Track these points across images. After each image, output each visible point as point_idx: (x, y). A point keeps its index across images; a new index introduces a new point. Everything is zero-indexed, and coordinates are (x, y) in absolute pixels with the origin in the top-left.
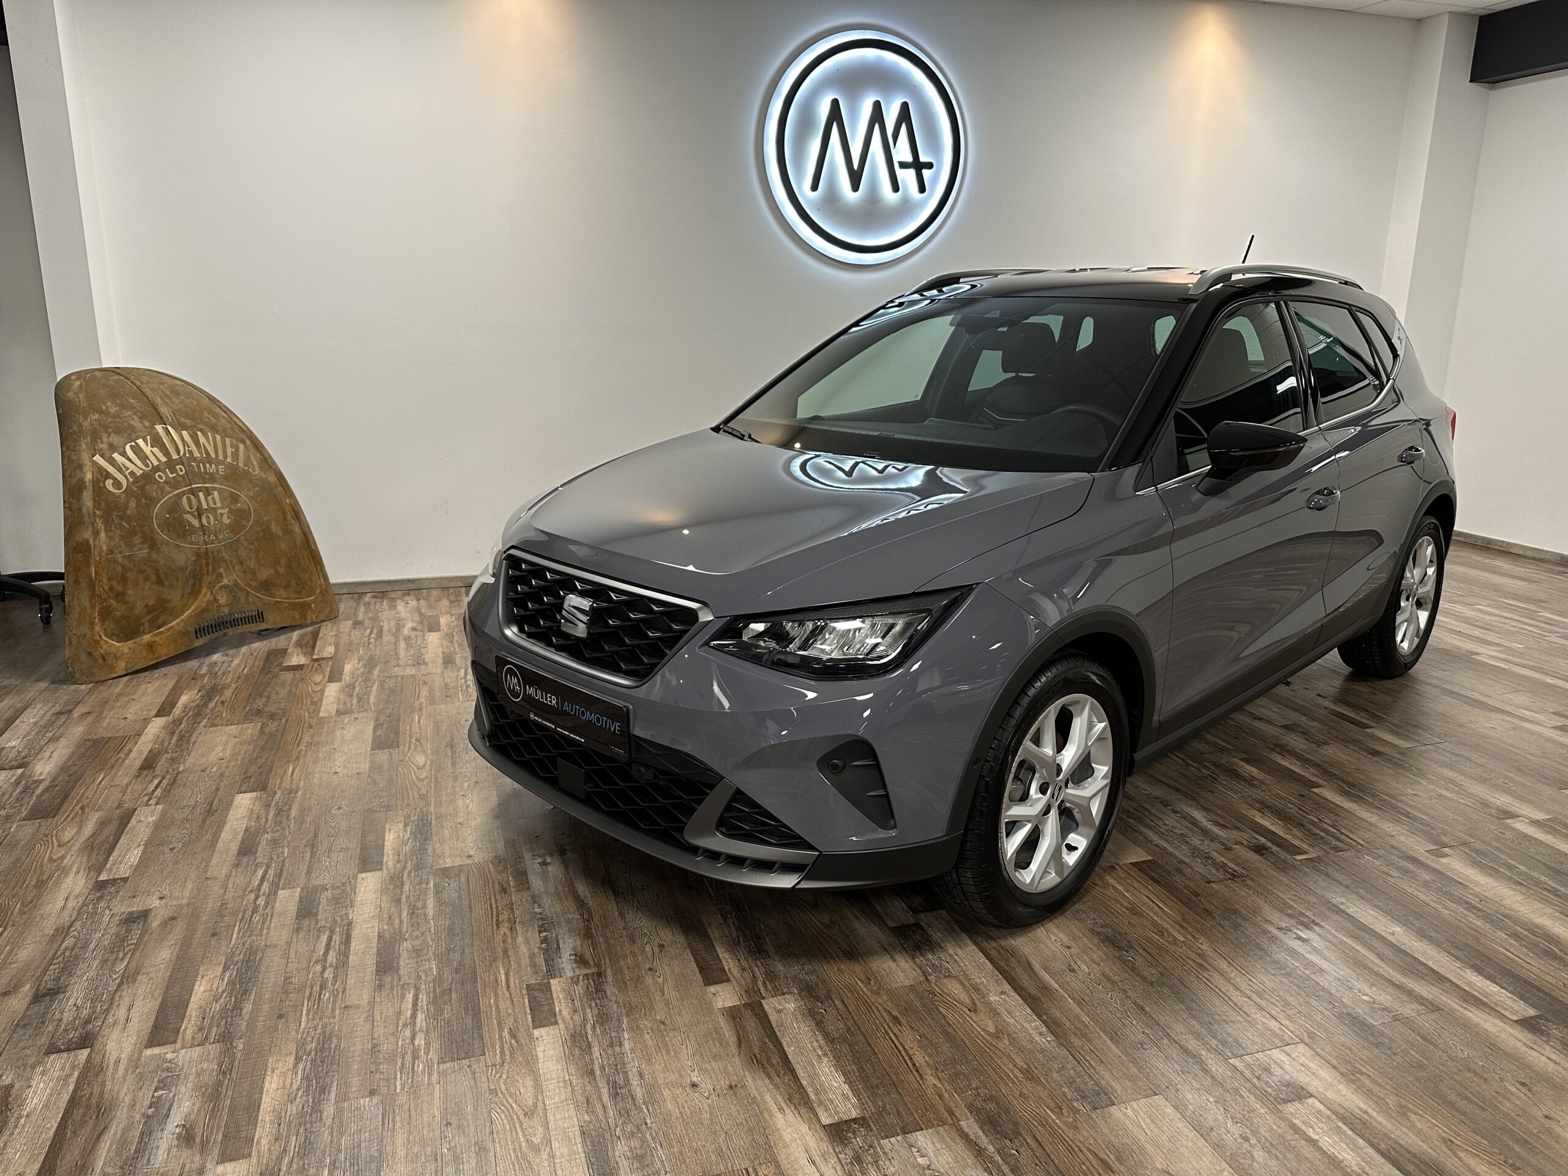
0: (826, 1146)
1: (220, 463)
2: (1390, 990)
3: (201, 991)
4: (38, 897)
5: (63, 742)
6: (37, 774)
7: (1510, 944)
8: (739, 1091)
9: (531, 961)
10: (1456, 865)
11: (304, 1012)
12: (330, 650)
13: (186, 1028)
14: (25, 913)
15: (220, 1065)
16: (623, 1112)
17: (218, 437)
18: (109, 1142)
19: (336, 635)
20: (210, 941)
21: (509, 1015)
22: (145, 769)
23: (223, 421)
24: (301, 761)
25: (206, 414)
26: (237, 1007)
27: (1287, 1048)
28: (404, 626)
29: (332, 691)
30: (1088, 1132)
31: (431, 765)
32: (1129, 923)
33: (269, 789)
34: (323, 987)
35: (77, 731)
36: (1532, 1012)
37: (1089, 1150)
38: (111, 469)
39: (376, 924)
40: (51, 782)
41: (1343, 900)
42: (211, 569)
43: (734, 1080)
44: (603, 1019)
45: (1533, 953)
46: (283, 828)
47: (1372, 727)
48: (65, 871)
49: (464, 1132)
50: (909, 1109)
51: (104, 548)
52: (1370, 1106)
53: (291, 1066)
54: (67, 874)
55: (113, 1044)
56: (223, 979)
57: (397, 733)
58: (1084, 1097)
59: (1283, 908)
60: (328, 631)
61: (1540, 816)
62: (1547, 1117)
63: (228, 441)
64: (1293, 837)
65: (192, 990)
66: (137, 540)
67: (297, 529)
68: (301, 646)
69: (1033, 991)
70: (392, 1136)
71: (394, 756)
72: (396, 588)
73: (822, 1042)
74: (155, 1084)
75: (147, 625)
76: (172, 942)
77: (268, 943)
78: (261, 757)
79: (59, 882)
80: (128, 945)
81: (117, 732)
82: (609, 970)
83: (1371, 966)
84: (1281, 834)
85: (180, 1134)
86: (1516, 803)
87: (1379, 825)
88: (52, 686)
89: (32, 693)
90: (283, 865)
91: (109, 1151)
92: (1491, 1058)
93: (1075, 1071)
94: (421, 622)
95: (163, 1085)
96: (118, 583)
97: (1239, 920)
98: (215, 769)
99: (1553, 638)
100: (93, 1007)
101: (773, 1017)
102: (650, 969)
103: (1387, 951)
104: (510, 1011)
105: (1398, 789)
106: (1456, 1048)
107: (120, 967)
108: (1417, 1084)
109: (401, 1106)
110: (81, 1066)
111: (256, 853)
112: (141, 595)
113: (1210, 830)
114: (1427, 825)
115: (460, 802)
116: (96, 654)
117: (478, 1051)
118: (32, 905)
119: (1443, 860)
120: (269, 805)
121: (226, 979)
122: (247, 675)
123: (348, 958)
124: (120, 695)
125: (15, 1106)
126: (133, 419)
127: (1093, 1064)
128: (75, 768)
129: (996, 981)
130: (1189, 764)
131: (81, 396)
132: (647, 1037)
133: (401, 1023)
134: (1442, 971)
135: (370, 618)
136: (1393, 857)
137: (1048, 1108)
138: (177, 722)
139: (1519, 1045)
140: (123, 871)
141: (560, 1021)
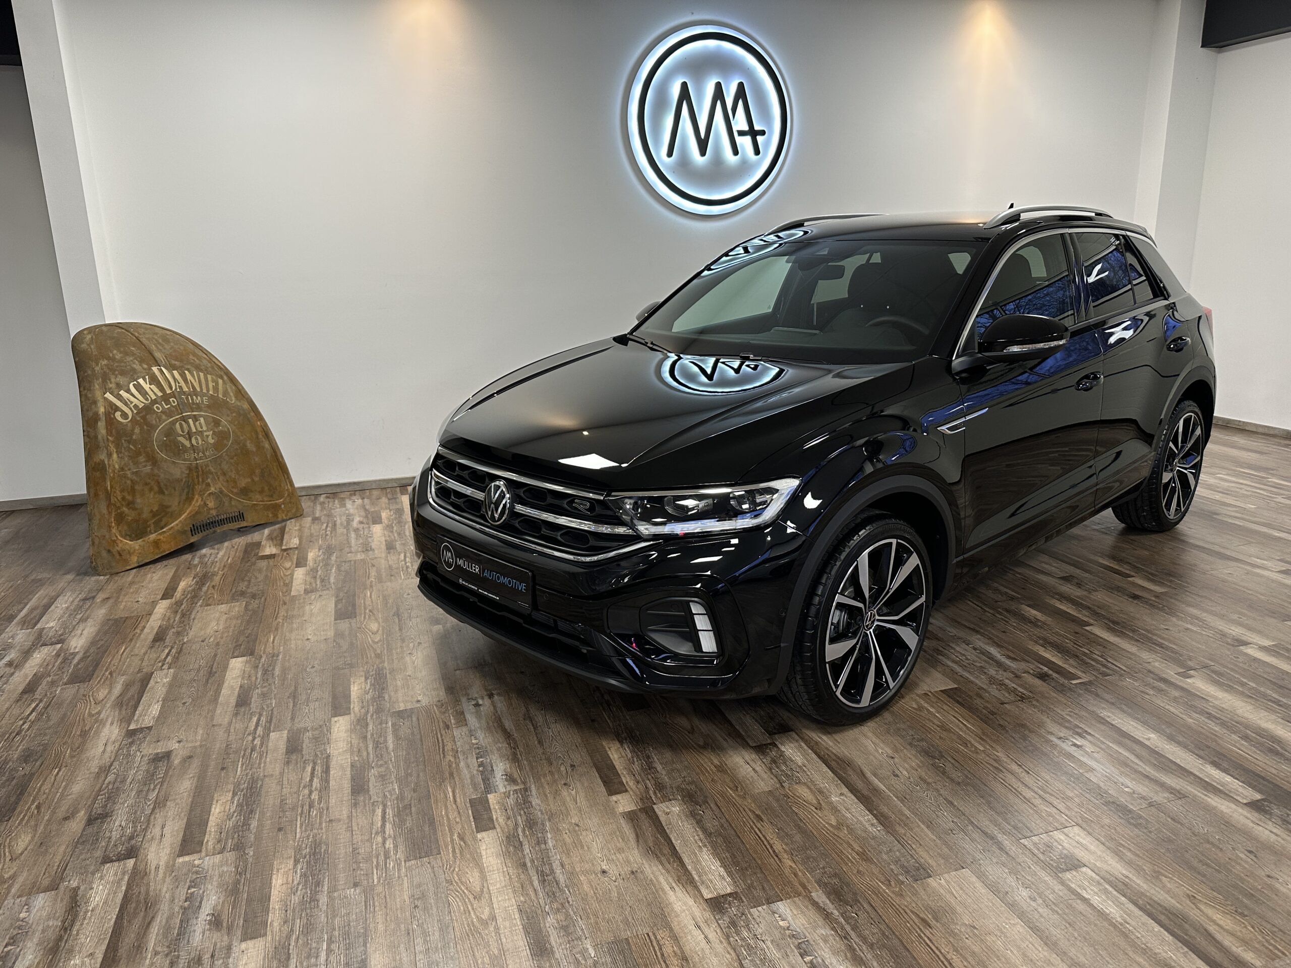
0: (708, 914)
1: (204, 395)
2: (1147, 782)
3: (217, 812)
4: (84, 743)
5: (90, 622)
6: (73, 647)
7: (1242, 745)
8: (640, 876)
9: (472, 781)
10: (1199, 684)
11: (298, 826)
12: (295, 542)
13: (208, 841)
14: (74, 757)
15: (237, 867)
16: (550, 894)
17: (202, 374)
18: (157, 928)
19: (299, 530)
20: (220, 773)
21: (457, 823)
22: (157, 641)
23: (205, 362)
24: (280, 630)
25: (191, 357)
26: (246, 824)
27: (1065, 830)
28: (353, 520)
29: (300, 574)
30: (910, 897)
31: (383, 629)
32: (940, 737)
33: (256, 654)
34: (311, 806)
35: (101, 613)
36: (1258, 796)
37: (912, 912)
38: (119, 403)
39: (349, 757)
40: (84, 654)
41: (1109, 714)
42: (200, 480)
43: (635, 867)
44: (531, 824)
45: (1260, 750)
46: (269, 684)
47: (1133, 576)
48: (102, 723)
49: (428, 913)
50: (772, 885)
51: (117, 467)
52: (1130, 872)
53: (291, 867)
54: (104, 725)
55: (153, 854)
56: (233, 803)
57: (354, 605)
58: (907, 872)
59: (1062, 722)
60: (292, 526)
61: (1267, 643)
62: (1269, 876)
63: (209, 377)
64: (1069, 666)
65: (210, 811)
66: (142, 459)
67: (267, 445)
68: (272, 539)
69: (866, 792)
70: (374, 916)
71: (354, 625)
72: (344, 489)
73: (702, 836)
74: (188, 884)
75: (152, 526)
76: (191, 775)
77: (266, 774)
78: (248, 629)
79: (97, 733)
80: (157, 779)
81: (132, 612)
82: (533, 786)
83: (1131, 764)
84: (1060, 663)
85: (210, 920)
86: (1248, 633)
87: (1138, 654)
88: (78, 578)
89: (62, 584)
90: (272, 713)
91: (157, 935)
92: (1226, 833)
93: (899, 852)
94: (366, 517)
95: (194, 884)
96: (129, 493)
97: (1027, 732)
98: (212, 639)
99: (1280, 499)
100: (135, 827)
101: (662, 818)
102: (565, 784)
103: (1144, 753)
104: (458, 820)
105: (1154, 625)
106: (1198, 825)
107: (153, 796)
108: (1168, 855)
109: (378, 895)
110: (130, 872)
111: (250, 704)
112: (147, 502)
113: (1004, 662)
114: (1176, 653)
115: (408, 659)
116: (114, 551)
117: (435, 852)
118: (79, 749)
119: (1188, 680)
120: (257, 667)
121: (235, 802)
122: (231, 564)
123: (328, 783)
124: (132, 583)
125: (83, 903)
126: (134, 363)
127: (914, 846)
128: (102, 643)
129: (837, 785)
130: (986, 611)
131: (92, 347)
132: (566, 836)
133: (374, 831)
134: (1188, 767)
135: (325, 515)
136: (1149, 679)
137: (879, 881)
138: (179, 603)
139: (1248, 822)
140: (148, 721)
141: (497, 826)
